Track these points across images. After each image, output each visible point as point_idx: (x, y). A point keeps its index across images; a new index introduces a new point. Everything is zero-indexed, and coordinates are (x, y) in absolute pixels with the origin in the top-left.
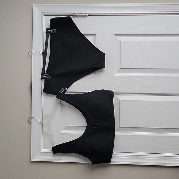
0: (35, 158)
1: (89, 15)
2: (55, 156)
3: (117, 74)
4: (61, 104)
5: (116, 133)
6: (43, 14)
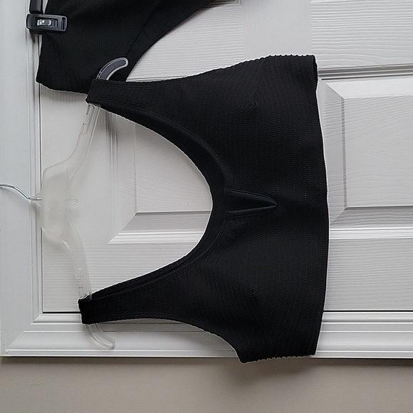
0: (14, 343)
2: (90, 334)
4: (110, 129)
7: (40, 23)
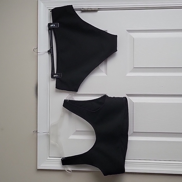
1: (99, 9)
3: (129, 74)
5: (130, 138)
6: (49, 10)
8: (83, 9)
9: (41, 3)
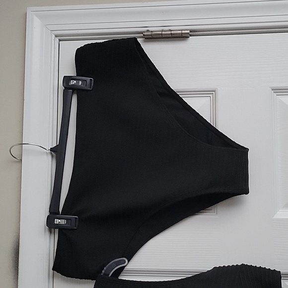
1: (194, 33)
6: (56, 36)
7: (57, 221)
8: (150, 33)
9: (36, 18)
